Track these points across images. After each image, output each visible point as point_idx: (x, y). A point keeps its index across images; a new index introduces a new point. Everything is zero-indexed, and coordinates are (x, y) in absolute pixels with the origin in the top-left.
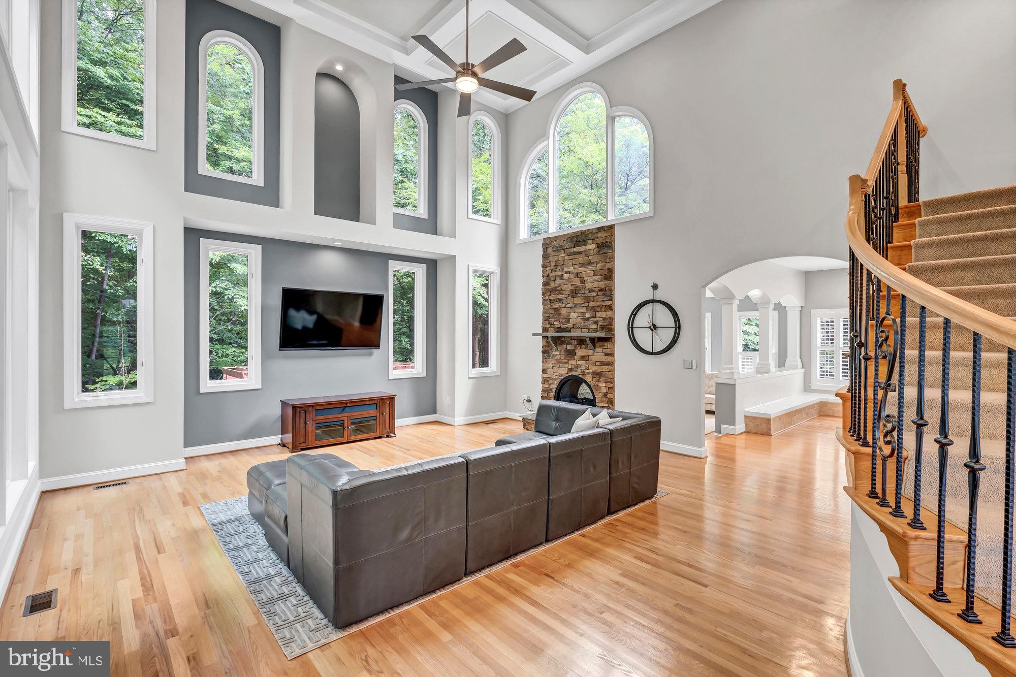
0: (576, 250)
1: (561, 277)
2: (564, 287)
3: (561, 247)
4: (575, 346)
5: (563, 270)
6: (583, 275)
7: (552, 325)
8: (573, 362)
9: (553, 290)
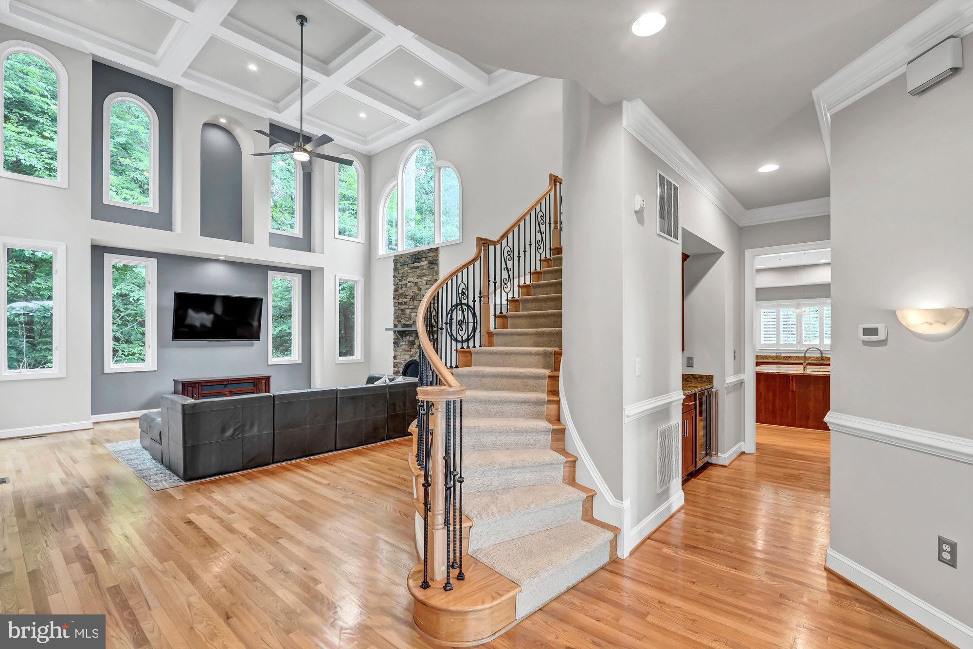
0: (415, 265)
1: (406, 285)
2: (408, 293)
3: (405, 262)
4: (415, 338)
5: (406, 280)
6: (419, 284)
7: (400, 322)
8: (413, 350)
9: (400, 296)
